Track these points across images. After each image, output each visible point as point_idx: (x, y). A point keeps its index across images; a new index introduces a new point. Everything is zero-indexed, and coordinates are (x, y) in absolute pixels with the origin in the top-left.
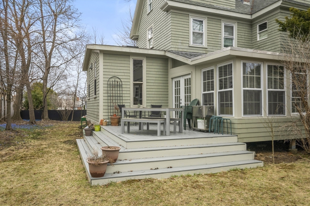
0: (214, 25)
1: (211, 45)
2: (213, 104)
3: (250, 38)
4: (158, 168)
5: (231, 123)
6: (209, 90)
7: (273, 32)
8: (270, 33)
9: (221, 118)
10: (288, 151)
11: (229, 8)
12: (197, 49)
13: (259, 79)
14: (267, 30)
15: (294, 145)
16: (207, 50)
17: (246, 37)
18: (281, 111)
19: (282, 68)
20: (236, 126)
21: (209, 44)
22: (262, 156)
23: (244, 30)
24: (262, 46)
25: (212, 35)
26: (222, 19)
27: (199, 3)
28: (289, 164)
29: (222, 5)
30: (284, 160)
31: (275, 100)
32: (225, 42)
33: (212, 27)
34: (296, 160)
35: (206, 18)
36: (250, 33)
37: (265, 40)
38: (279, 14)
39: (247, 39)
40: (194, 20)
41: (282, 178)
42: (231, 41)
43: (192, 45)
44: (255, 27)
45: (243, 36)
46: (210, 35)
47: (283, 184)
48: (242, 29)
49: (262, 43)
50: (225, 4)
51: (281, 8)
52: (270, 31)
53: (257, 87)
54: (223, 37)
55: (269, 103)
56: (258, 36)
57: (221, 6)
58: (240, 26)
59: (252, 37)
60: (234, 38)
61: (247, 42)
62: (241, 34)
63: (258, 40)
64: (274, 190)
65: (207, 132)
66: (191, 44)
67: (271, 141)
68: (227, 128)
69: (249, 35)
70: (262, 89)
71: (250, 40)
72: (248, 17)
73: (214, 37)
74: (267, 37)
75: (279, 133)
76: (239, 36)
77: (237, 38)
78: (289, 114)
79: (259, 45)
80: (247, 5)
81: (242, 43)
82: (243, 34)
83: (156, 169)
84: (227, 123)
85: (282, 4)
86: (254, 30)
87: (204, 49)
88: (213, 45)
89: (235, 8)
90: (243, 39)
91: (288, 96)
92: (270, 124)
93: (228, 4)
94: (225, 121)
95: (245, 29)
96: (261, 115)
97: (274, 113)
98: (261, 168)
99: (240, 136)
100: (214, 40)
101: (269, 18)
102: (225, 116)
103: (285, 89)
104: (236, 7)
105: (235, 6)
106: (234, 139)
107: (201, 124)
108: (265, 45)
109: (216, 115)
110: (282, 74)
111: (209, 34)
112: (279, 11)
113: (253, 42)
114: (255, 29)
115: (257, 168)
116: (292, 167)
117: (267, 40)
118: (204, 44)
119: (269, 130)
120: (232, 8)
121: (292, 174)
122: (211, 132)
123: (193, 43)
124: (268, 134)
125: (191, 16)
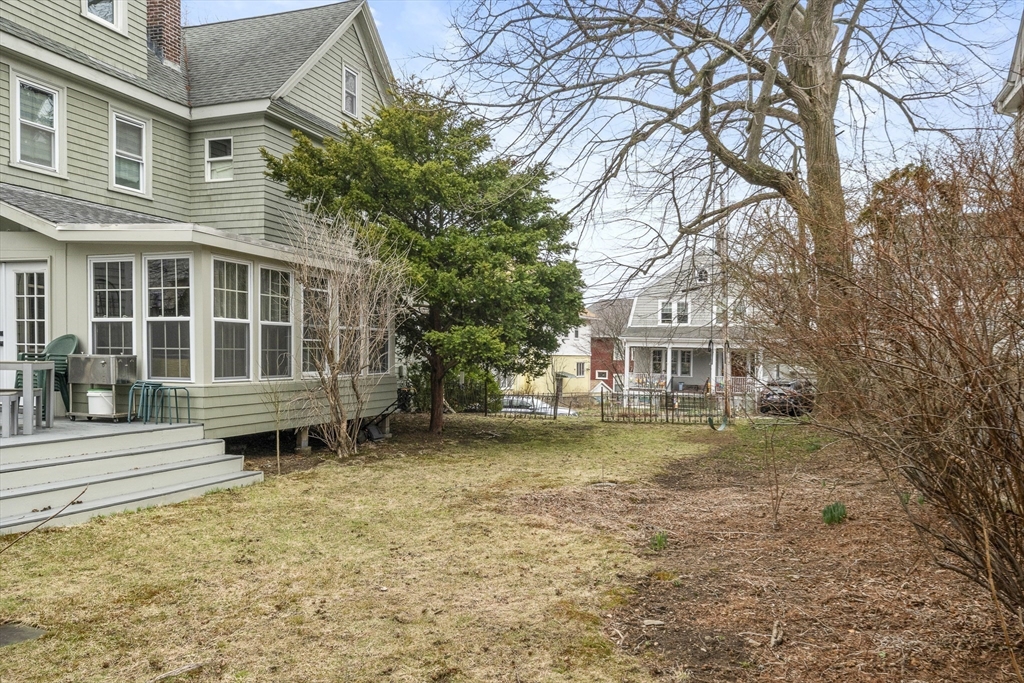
0: (87, 114)
1: (79, 171)
2: (130, 352)
3: (187, 168)
4: (50, 508)
5: (188, 397)
6: (114, 314)
7: (248, 170)
8: (239, 171)
9: (160, 385)
10: (294, 452)
11: (131, 74)
12: (35, 177)
13: (243, 299)
14: (231, 161)
15: (305, 439)
16: (65, 184)
17: (175, 164)
18: (284, 370)
19: (286, 276)
20: (200, 403)
21: (72, 170)
22: (250, 465)
23: (171, 144)
24: (220, 198)
25: (83, 143)
26: (112, 102)
27: (43, 38)
28: (307, 472)
29: (110, 61)
30: (295, 467)
31: (273, 346)
32: (118, 169)
33: (82, 120)
34: (316, 465)
35: (62, 88)
36: (187, 155)
37: (226, 185)
38: (263, 130)
39: (178, 171)
40: (23, 86)
41: (306, 492)
42: (134, 168)
43: (20, 163)
44: (199, 143)
45: (168, 162)
46: (76, 141)
47: (312, 499)
48: (166, 142)
49: (220, 192)
50: (120, 59)
51: (267, 116)
52: (241, 165)
53: (240, 317)
54: (114, 154)
55: (262, 352)
56: (208, 168)
57: (109, 63)
58: (158, 132)
59: (192, 170)
60: (144, 161)
61: (179, 178)
62: (164, 154)
63: (208, 179)
64: (301, 506)
65: (123, 420)
66: (16, 159)
67: (274, 433)
68: (189, 408)
69: (184, 160)
70: (249, 320)
71: (186, 174)
72: (182, 112)
73: (88, 151)
74: (231, 179)
75: (287, 415)
76: (159, 159)
77: (151, 163)
78: (299, 374)
79: (209, 192)
80: (173, 71)
81: (166, 181)
82: (169, 156)
83: (45, 509)
84: (176, 396)
85: (269, 108)
86: (196, 149)
87: (58, 182)
88: (85, 173)
89: (145, 77)
90: (169, 169)
91: (298, 337)
92: (273, 396)
93: (127, 62)
94: (172, 392)
95: (174, 141)
96: (249, 377)
97: (273, 373)
98: (262, 484)
99: (209, 425)
100: (89, 159)
101: (237, 133)
102: (168, 382)
103: (291, 323)
104: (150, 74)
105: (145, 70)
106: (196, 433)
107: (100, 403)
108: (227, 197)
109: (140, 377)
110: (286, 291)
111: (73, 140)
112: (262, 122)
113: (193, 181)
114: (200, 149)
115: (254, 484)
116: (314, 476)
117: (232, 185)
118: (57, 165)
119: (271, 408)
120: (138, 74)
121: (319, 485)
122: (135, 419)
123: (23, 157)
124: (268, 418)
125: (13, 70)
